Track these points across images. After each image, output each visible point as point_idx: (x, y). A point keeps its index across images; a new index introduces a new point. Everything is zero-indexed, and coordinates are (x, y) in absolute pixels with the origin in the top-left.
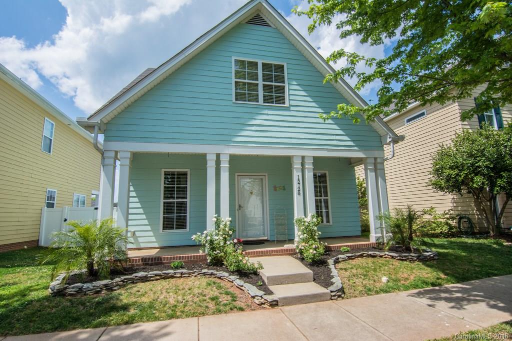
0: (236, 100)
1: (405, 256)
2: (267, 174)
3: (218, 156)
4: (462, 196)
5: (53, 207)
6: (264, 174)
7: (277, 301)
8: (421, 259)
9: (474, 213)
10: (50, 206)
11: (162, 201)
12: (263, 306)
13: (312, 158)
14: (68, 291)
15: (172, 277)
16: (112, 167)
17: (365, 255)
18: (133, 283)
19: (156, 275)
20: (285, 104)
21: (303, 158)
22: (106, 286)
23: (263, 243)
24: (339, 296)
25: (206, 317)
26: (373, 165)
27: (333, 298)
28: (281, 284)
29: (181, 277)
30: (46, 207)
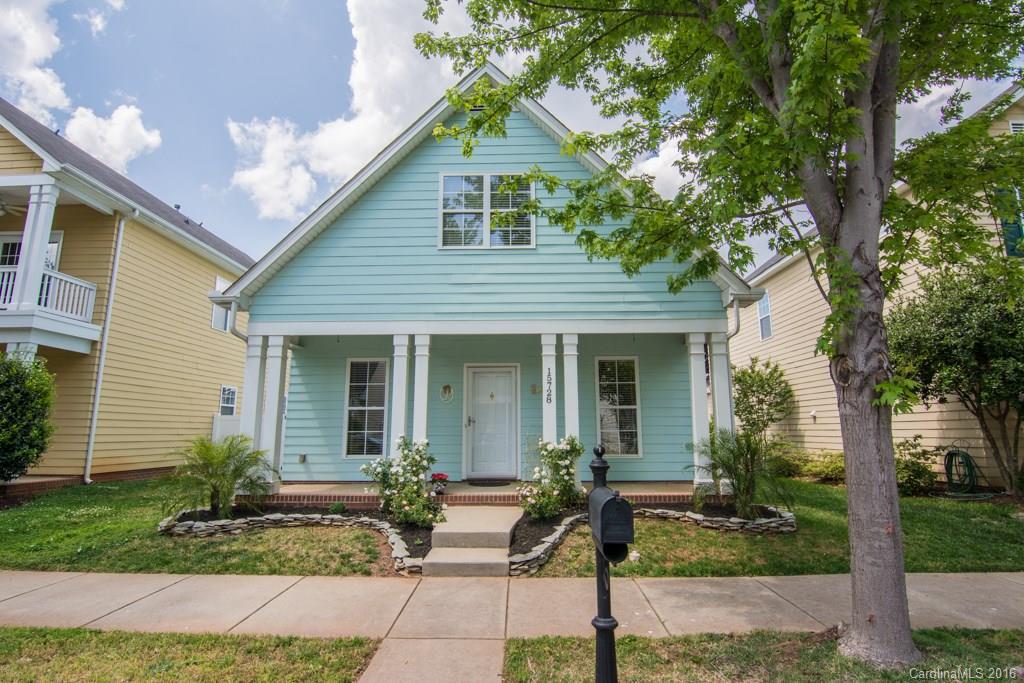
0: (444, 244)
1: (717, 522)
2: (518, 365)
3: (412, 338)
4: (928, 408)
5: (232, 413)
6: (514, 364)
7: (421, 568)
8: (747, 529)
9: (977, 444)
10: (227, 411)
11: (347, 408)
12: (401, 572)
13: (576, 337)
14: (176, 529)
15: (318, 524)
16: (259, 360)
17: (647, 514)
18: (262, 527)
19: (295, 519)
20: (529, 244)
21: (559, 337)
22: (222, 527)
23: (508, 484)
24: (526, 571)
25: (317, 577)
26: (702, 347)
27: (512, 573)
28: (455, 547)
29: (330, 525)
30: (219, 414)
